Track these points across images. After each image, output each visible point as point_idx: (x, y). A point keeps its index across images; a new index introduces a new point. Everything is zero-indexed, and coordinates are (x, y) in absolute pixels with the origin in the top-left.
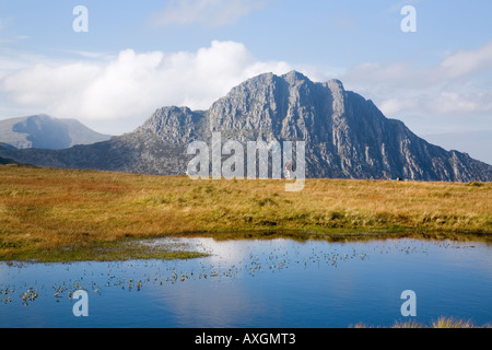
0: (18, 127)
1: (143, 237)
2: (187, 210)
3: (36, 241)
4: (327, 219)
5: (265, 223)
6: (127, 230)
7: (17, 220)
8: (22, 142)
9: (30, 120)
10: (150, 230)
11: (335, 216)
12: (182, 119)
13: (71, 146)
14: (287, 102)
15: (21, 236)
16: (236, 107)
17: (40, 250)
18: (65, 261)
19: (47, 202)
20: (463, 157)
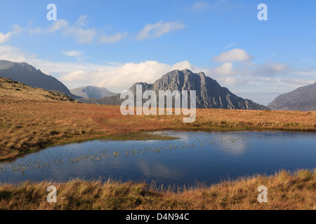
0: (84, 90)
1: (148, 131)
2: (162, 120)
3: (108, 132)
4: (220, 124)
5: (195, 125)
6: (141, 128)
7: (98, 124)
8: (85, 96)
9: (88, 87)
10: (150, 128)
11: (223, 123)
12: (144, 87)
13: (103, 97)
14: (184, 80)
15: (101, 130)
16: (165, 83)
17: (111, 135)
18: (122, 140)
19: (106, 117)
20: (250, 102)
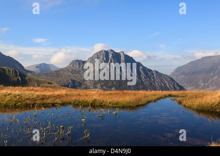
0: (37, 67)
8: (38, 71)
9: (41, 64)
12: (79, 63)
14: (109, 58)
20: (156, 72)
